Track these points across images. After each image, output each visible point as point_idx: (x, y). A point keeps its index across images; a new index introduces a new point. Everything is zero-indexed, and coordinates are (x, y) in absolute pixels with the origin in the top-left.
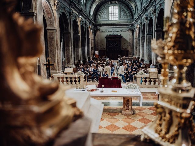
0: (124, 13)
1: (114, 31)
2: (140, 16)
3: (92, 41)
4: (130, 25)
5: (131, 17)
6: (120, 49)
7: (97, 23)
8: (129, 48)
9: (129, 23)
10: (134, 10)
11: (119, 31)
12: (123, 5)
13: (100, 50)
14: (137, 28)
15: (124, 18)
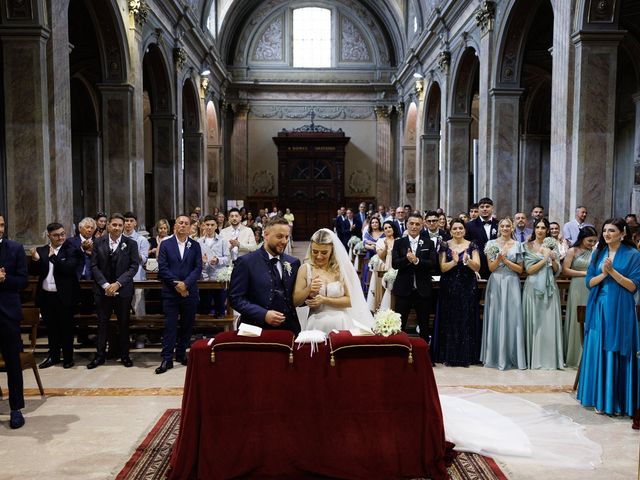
0: (357, 41)
1: (313, 115)
2: (441, 25)
3: (210, 155)
4: (381, 89)
5: (387, 59)
6: (339, 195)
7: (240, 78)
8: (378, 188)
9: (378, 81)
10: (400, 26)
11: (337, 117)
12: (351, 5)
13: (250, 195)
14: (418, 94)
15: (354, 58)
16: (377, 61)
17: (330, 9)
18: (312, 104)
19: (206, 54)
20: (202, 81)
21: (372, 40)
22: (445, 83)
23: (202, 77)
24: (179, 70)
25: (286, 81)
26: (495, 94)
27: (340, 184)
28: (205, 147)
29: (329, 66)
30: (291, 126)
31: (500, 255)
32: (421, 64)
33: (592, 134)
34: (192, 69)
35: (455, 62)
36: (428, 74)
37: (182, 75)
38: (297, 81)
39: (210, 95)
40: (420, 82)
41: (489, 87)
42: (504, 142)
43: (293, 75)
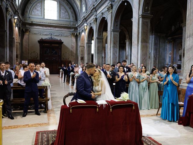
0: (65, 12)
1: (51, 34)
2: (94, 10)
3: (17, 45)
4: (73, 28)
5: (75, 19)
6: (60, 60)
7: (26, 20)
8: (72, 58)
9: (72, 25)
10: (79, 9)
11: (59, 35)
12: (64, 1)
13: (29, 59)
14: (85, 30)
15: (64, 18)
16: (72, 19)
17: (57, 2)
18: (51, 31)
19: (16, 11)
20: (14, 20)
21: (70, 13)
22: (95, 27)
23: (14, 19)
24: (8, 15)
25: (42, 23)
26: (113, 31)
27: (60, 56)
28: (15, 42)
29: (56, 19)
30: (44, 37)
31: (133, 77)
32: (87, 21)
33: (144, 44)
34: (11, 15)
35: (98, 21)
36: (89, 24)
37: (9, 17)
38: (46, 23)
39: (17, 25)
40: (86, 27)
41: (111, 29)
42: (115, 45)
43: (45, 21)
